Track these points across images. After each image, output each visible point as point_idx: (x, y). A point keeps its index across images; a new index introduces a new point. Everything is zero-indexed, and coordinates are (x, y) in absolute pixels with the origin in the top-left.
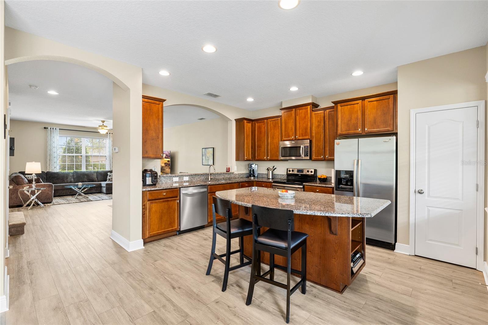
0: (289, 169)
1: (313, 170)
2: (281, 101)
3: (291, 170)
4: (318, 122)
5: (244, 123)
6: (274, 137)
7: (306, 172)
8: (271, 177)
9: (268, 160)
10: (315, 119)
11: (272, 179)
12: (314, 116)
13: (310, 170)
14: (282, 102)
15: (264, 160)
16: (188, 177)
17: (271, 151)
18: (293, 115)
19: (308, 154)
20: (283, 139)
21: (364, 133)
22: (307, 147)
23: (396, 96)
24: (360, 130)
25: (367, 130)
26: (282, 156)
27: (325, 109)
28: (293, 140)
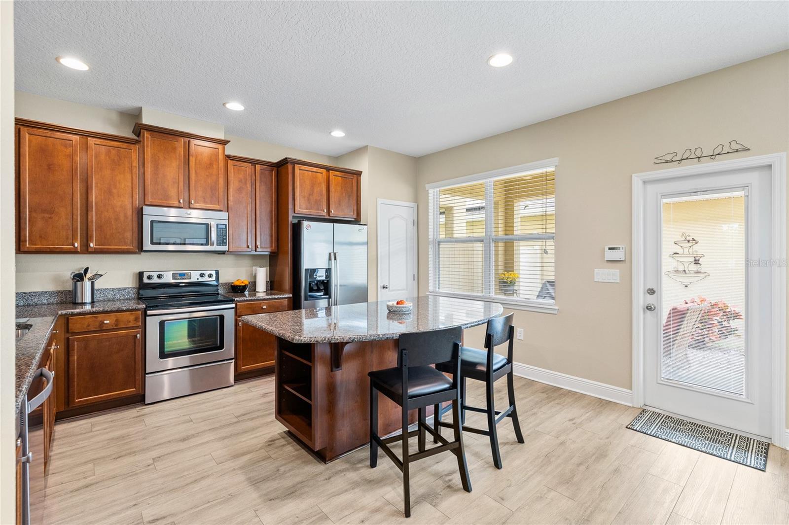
0: (146, 275)
1: (214, 273)
2: (136, 104)
3: (155, 275)
4: (240, 181)
6: (115, 191)
7: (199, 277)
9: (87, 251)
10: (234, 174)
11: (93, 302)
12: (232, 168)
13: (207, 273)
15: (74, 252)
17: (100, 228)
18: (181, 151)
19: (225, 241)
20: (148, 200)
21: (329, 216)
22: (224, 227)
23: (359, 178)
24: (325, 211)
25: (333, 212)
26: (152, 243)
27: (254, 162)
28: (182, 208)
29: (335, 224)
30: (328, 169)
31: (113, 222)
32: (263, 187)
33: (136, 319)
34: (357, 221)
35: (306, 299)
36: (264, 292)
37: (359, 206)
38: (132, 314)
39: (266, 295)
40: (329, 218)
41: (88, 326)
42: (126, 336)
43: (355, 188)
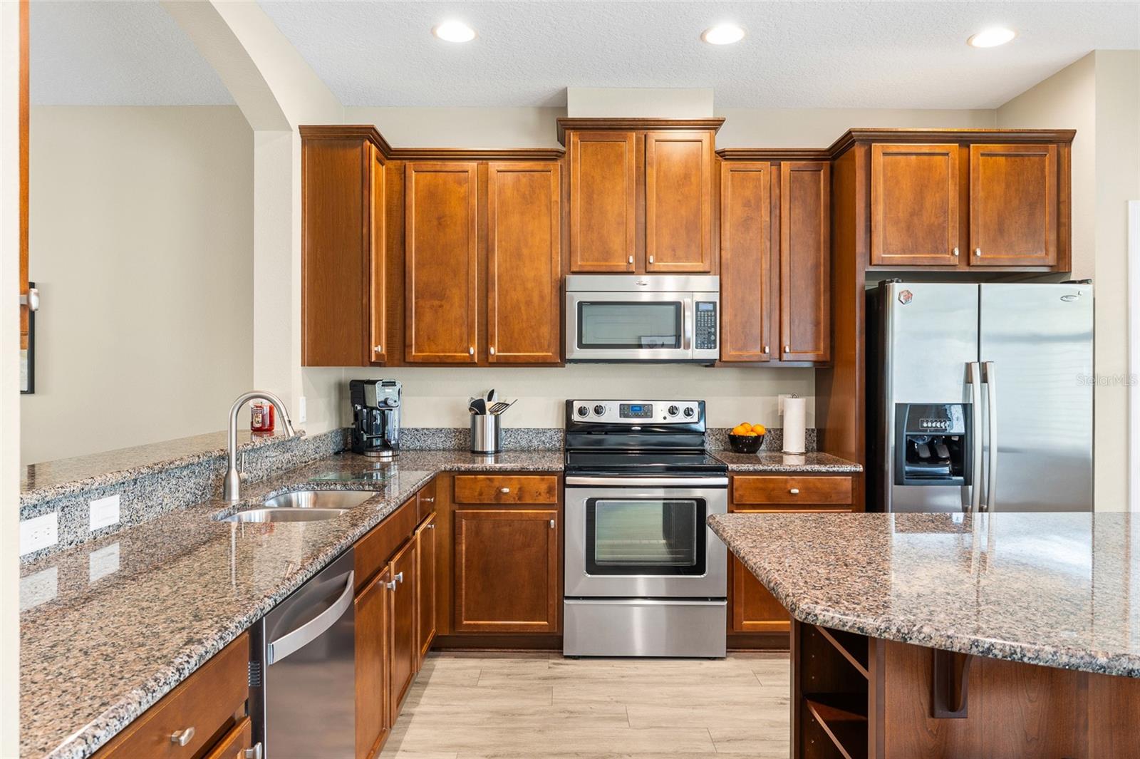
0: (576, 405)
1: (695, 406)
2: (559, 84)
3: (590, 406)
4: (747, 204)
5: (365, 156)
6: (525, 251)
7: (666, 414)
8: (490, 447)
9: (486, 361)
10: (734, 190)
11: (496, 452)
12: (730, 177)
13: (682, 406)
14: (566, 88)
15: (468, 363)
16: (117, 497)
17: (504, 319)
18: (630, 159)
19: (713, 337)
20: (576, 262)
21: (969, 264)
22: (710, 307)
23: (1064, 151)
24: (957, 252)
25: (979, 253)
26: (581, 346)
27: (775, 157)
28: (632, 273)
29: (983, 285)
30: (964, 140)
31: (523, 308)
32: (798, 212)
33: (550, 491)
34: (1058, 272)
35: (898, 482)
36: (801, 454)
37: (1063, 229)
38: (543, 479)
39: (808, 462)
40: (967, 269)
41: (481, 494)
42: (534, 520)
43: (1050, 181)
